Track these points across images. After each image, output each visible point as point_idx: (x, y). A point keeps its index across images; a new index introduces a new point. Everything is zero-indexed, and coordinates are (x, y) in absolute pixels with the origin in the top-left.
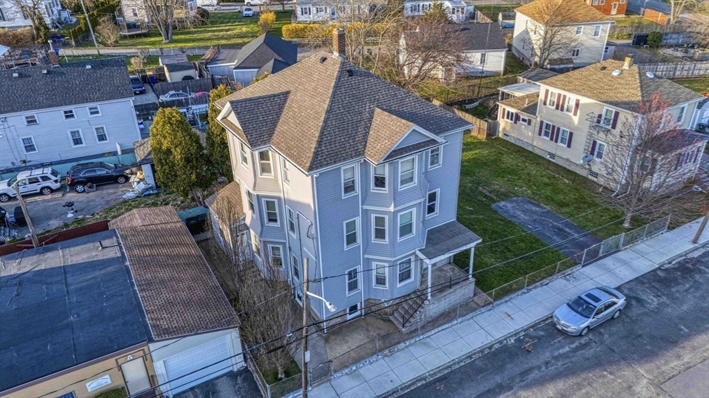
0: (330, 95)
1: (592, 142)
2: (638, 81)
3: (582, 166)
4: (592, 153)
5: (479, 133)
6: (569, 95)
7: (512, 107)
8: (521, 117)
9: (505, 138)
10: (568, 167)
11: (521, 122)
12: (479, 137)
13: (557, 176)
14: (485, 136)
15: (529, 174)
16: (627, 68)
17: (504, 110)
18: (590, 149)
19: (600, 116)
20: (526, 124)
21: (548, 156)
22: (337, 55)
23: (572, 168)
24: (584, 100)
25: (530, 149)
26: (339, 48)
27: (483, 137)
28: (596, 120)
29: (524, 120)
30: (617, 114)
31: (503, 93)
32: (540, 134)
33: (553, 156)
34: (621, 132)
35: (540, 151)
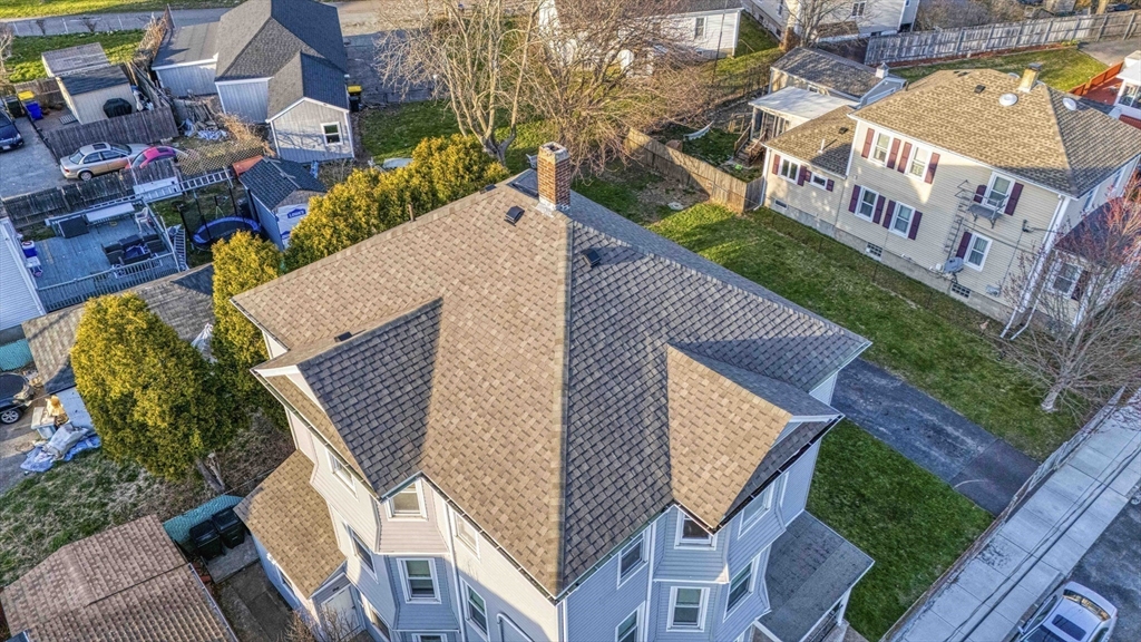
0: (560, 334)
1: (961, 234)
2: (1054, 120)
3: (939, 275)
4: (961, 254)
5: (729, 199)
6: (915, 143)
7: (796, 154)
8: (815, 174)
9: (775, 208)
10: (907, 273)
11: (813, 183)
12: (730, 208)
13: (893, 294)
14: (742, 208)
15: (843, 294)
16: (1027, 91)
17: (777, 158)
18: (957, 246)
19: (982, 189)
20: (824, 188)
21: (868, 250)
22: (552, 206)
23: (916, 275)
24: (948, 158)
25: (830, 233)
26: (557, 191)
27: (737, 208)
28: (971, 196)
29: (817, 180)
30: (1018, 189)
31: (760, 114)
32: (852, 209)
33: (877, 250)
34: (1025, 222)
35: (851, 238)
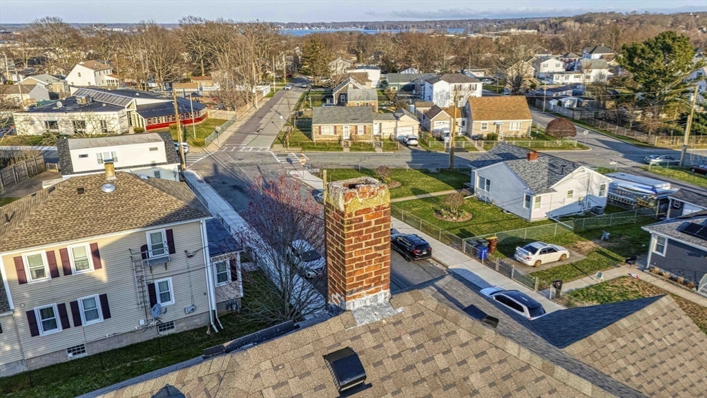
1: (146, 288)
2: (150, 186)
3: (146, 328)
4: (153, 301)
6: (71, 246)
10: (117, 346)
13: (128, 365)
18: (148, 299)
19: (144, 248)
21: (70, 355)
24: (103, 241)
25: (19, 370)
28: (140, 256)
32: (35, 332)
33: (79, 349)
34: (186, 251)
35: (47, 358)
